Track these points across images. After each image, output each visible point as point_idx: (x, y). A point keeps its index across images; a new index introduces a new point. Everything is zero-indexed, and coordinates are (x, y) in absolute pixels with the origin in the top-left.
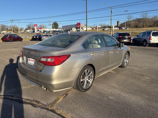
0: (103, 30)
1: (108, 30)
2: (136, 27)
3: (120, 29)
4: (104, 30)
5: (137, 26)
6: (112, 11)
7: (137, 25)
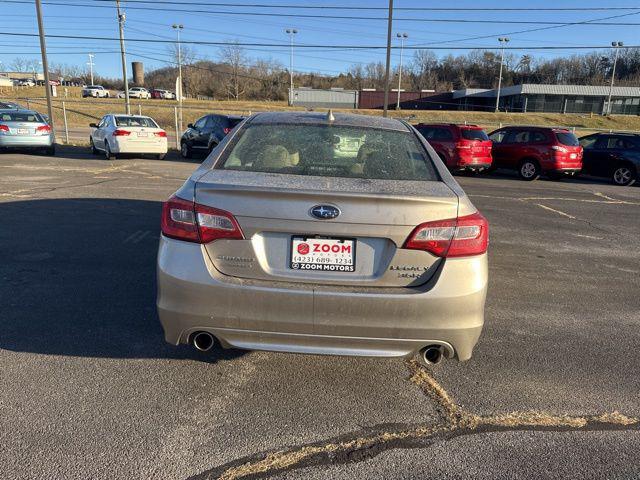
0: (84, 96)
1: (107, 96)
2: (210, 94)
3: (153, 97)
4: (87, 95)
5: (212, 92)
6: (120, 16)
7: (212, 88)
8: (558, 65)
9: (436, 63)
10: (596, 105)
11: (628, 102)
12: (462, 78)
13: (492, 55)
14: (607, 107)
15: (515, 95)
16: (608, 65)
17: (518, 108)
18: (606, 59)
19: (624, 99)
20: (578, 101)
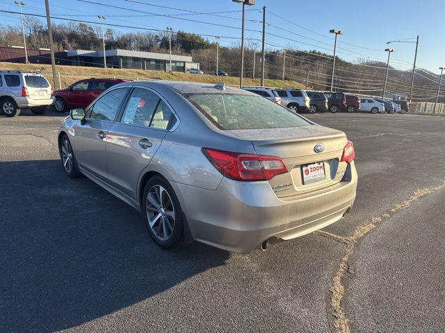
8: (130, 37)
9: (42, 27)
10: (162, 65)
11: (178, 64)
12: (66, 41)
13: (85, 26)
14: (169, 67)
15: (113, 57)
16: (159, 40)
17: (117, 65)
18: (157, 37)
19: (176, 62)
20: (152, 63)
